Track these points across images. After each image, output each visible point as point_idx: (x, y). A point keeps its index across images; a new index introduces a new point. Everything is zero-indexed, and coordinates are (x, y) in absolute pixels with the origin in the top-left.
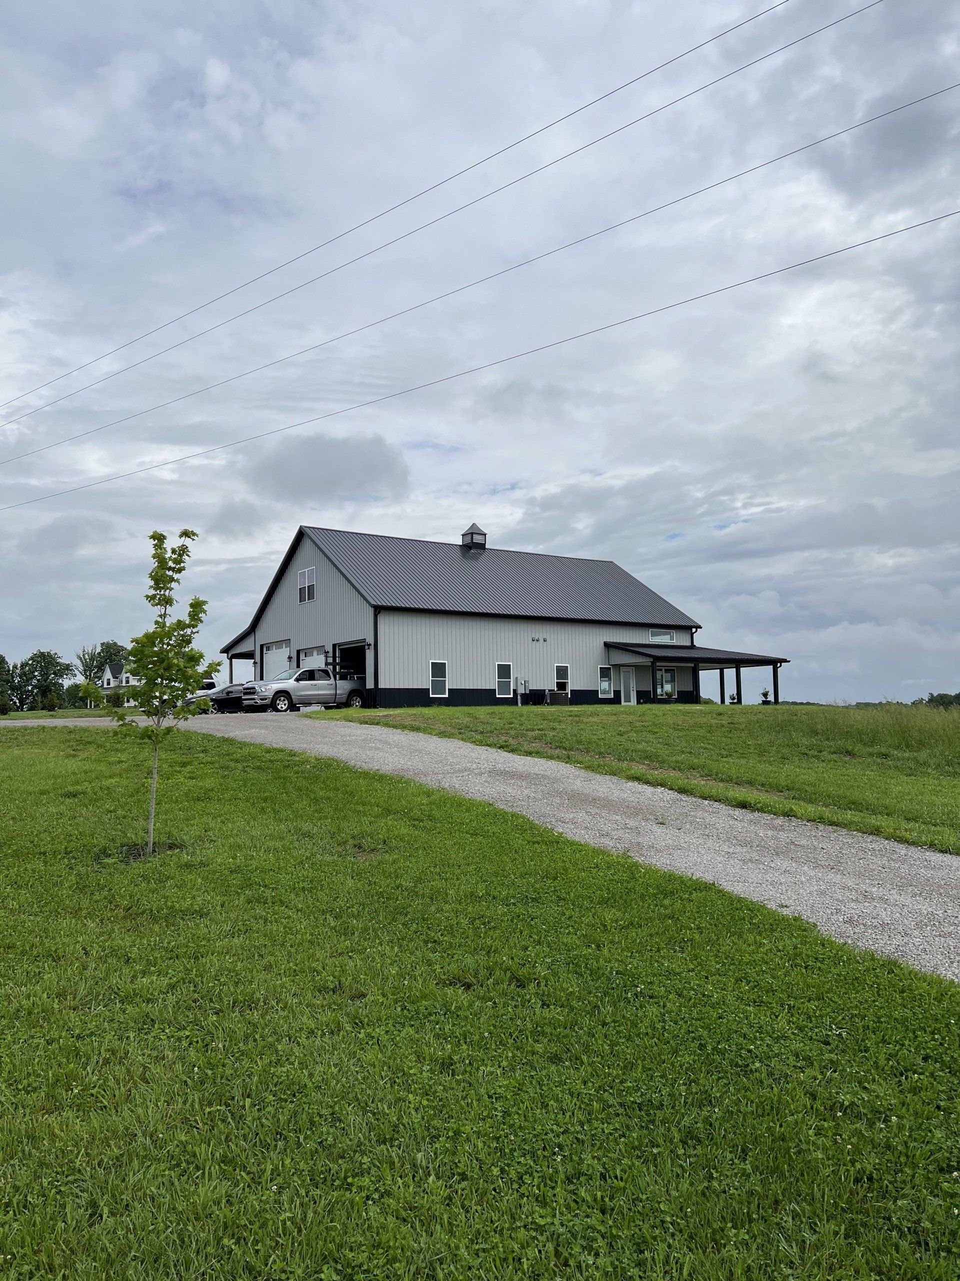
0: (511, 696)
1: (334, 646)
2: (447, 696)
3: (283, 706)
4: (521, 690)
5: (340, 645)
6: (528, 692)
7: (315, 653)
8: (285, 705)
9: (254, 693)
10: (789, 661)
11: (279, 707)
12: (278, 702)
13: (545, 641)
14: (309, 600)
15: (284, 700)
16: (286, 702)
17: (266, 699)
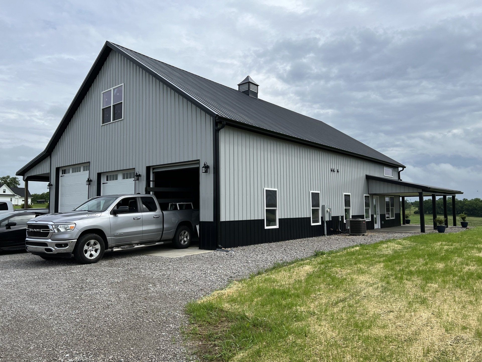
0: (320, 223)
1: (148, 168)
2: (277, 227)
3: (93, 253)
4: (327, 219)
5: (154, 167)
6: (331, 219)
7: (120, 177)
8: (96, 251)
9: (45, 235)
10: (462, 193)
11: (87, 255)
12: (86, 247)
13: (338, 172)
14: (114, 120)
15: (95, 244)
16: (98, 246)
17: (66, 245)
